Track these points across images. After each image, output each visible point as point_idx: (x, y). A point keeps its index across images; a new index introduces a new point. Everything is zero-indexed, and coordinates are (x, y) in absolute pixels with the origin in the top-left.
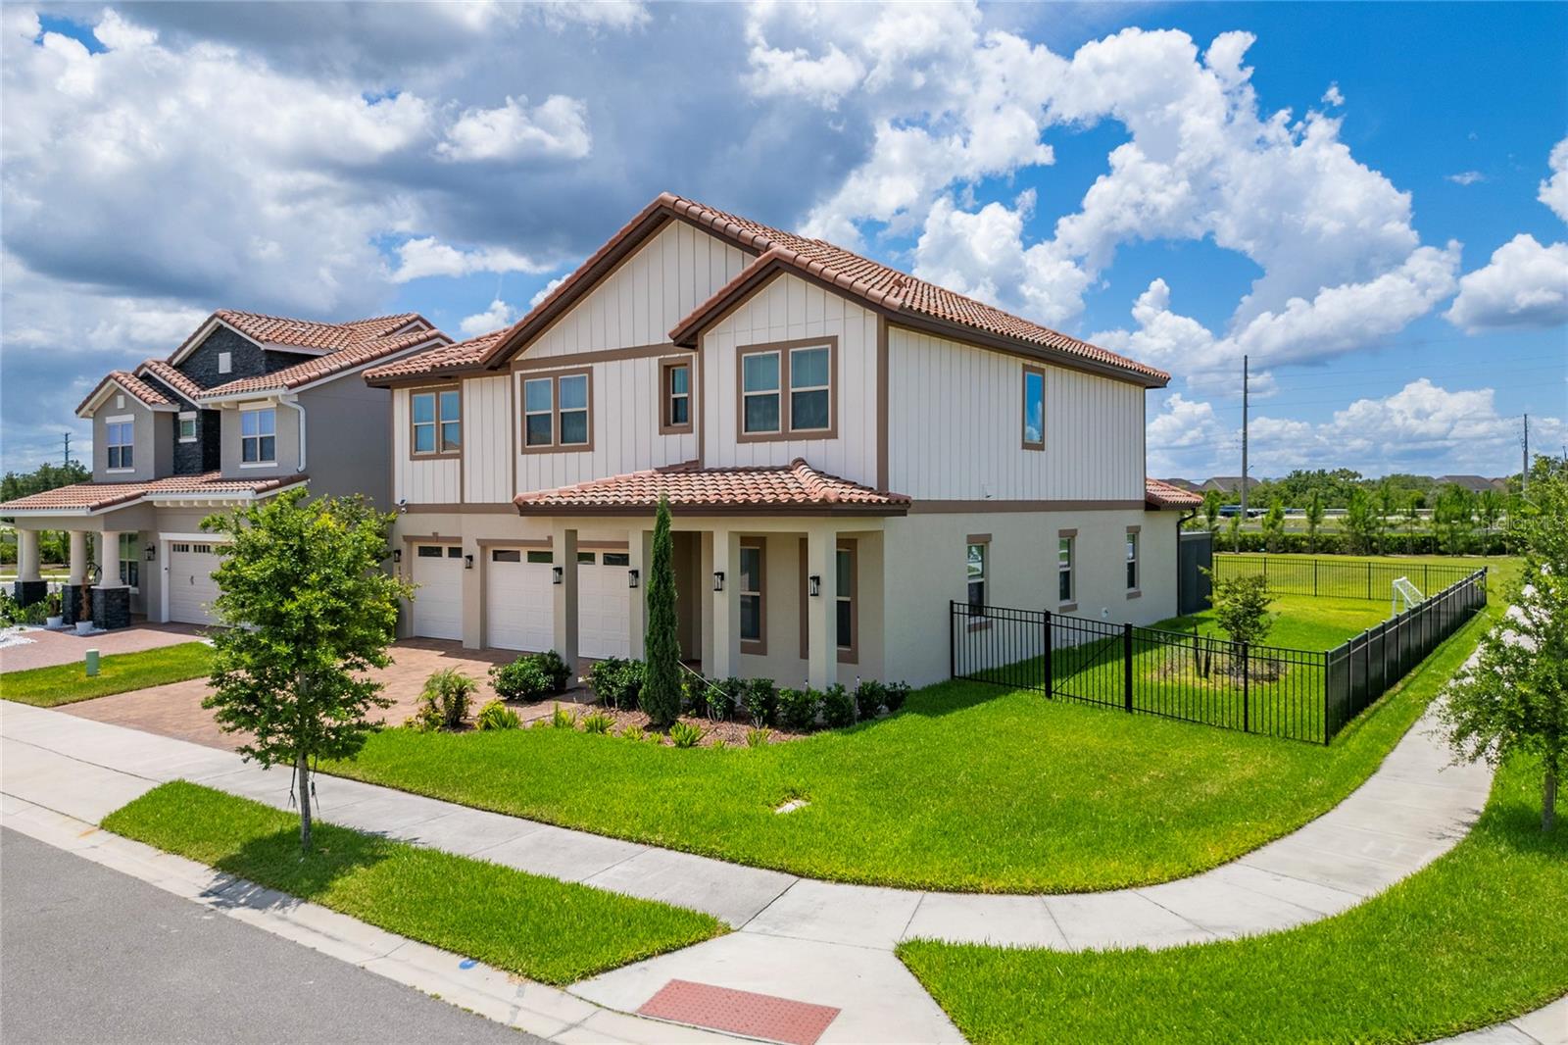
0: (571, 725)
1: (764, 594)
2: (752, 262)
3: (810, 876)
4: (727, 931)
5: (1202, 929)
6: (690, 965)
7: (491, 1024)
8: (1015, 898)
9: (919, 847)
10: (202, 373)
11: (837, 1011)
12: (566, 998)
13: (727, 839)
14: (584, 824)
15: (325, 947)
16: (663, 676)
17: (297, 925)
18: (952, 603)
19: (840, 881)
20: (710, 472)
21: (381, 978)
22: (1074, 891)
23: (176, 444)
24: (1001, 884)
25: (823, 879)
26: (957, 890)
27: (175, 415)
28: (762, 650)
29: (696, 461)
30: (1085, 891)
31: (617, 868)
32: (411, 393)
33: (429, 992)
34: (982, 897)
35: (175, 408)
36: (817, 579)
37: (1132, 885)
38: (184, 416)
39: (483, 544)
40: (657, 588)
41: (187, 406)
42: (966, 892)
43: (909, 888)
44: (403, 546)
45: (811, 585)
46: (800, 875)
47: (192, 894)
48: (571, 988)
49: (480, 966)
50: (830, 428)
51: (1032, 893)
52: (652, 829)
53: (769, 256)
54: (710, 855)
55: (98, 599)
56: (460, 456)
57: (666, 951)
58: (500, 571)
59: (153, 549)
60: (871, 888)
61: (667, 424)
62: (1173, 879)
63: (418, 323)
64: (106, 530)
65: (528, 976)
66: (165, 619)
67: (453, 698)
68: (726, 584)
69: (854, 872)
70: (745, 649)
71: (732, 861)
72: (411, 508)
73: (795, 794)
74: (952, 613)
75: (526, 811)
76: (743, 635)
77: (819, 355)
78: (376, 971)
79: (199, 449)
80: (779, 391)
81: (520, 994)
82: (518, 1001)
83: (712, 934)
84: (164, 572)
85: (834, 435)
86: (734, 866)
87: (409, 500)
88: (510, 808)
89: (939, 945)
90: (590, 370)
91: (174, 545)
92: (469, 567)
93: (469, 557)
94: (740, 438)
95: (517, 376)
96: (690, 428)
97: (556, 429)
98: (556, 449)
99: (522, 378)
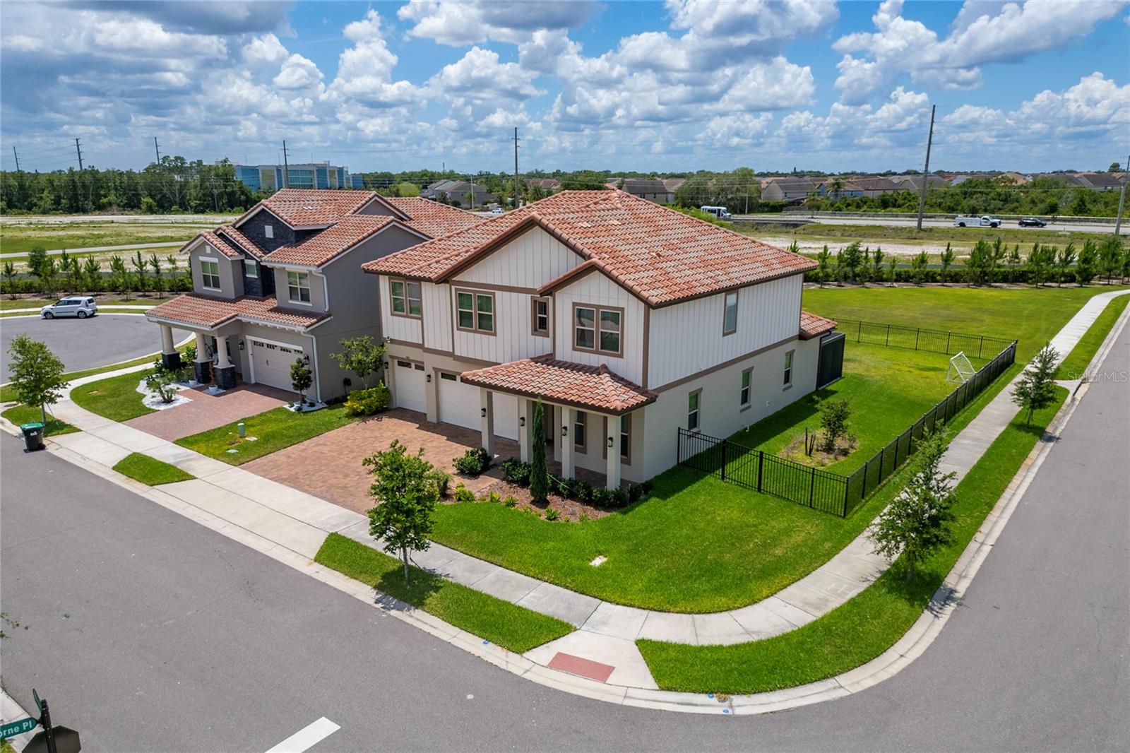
0: (498, 501)
1: (586, 424)
2: (583, 263)
3: (606, 601)
4: (576, 630)
5: (748, 633)
6: (565, 645)
7: (500, 668)
8: (683, 615)
9: (648, 590)
10: (255, 235)
11: (614, 668)
12: (523, 659)
13: (573, 581)
14: (514, 568)
15: (433, 632)
16: (540, 481)
17: (418, 620)
18: (679, 428)
19: (618, 604)
20: (559, 365)
21: (458, 648)
22: (705, 613)
23: (244, 277)
24: (678, 609)
25: (611, 602)
26: (661, 611)
27: (242, 261)
28: (584, 451)
29: (551, 354)
30: (709, 613)
31: (531, 594)
32: (390, 279)
33: (477, 655)
34: (671, 614)
35: (242, 257)
36: (611, 439)
37: (729, 609)
38: (248, 262)
39: (436, 370)
40: (537, 442)
41: (248, 257)
42: (665, 612)
43: (644, 609)
44: (390, 361)
45: (609, 442)
46: (603, 600)
47: (371, 602)
48: (524, 655)
49: (490, 644)
50: (619, 353)
51: (689, 613)
52: (543, 573)
53: (590, 263)
54: (567, 588)
55: (219, 373)
56: (421, 319)
57: (554, 639)
58: (445, 383)
59: (242, 343)
60: (629, 608)
61: (536, 330)
62: (745, 606)
64: (219, 336)
65: (509, 649)
66: (253, 382)
67: (442, 483)
68: (568, 432)
69: (623, 601)
70: (577, 450)
71: (575, 591)
72: (393, 341)
73: (600, 553)
74: (679, 433)
75: (489, 559)
76: (576, 443)
77: (615, 316)
78: (454, 644)
79: (259, 283)
80: (594, 329)
81: (507, 656)
82: (507, 660)
83: (570, 632)
84: (250, 356)
85: (621, 356)
86: (576, 594)
87: (392, 337)
88: (482, 557)
89: (651, 640)
90: (494, 294)
91: (255, 343)
92: (429, 381)
93: (429, 376)
94: (574, 348)
95: (453, 288)
96: (548, 335)
97: (475, 321)
98: (476, 332)
99: (456, 291)
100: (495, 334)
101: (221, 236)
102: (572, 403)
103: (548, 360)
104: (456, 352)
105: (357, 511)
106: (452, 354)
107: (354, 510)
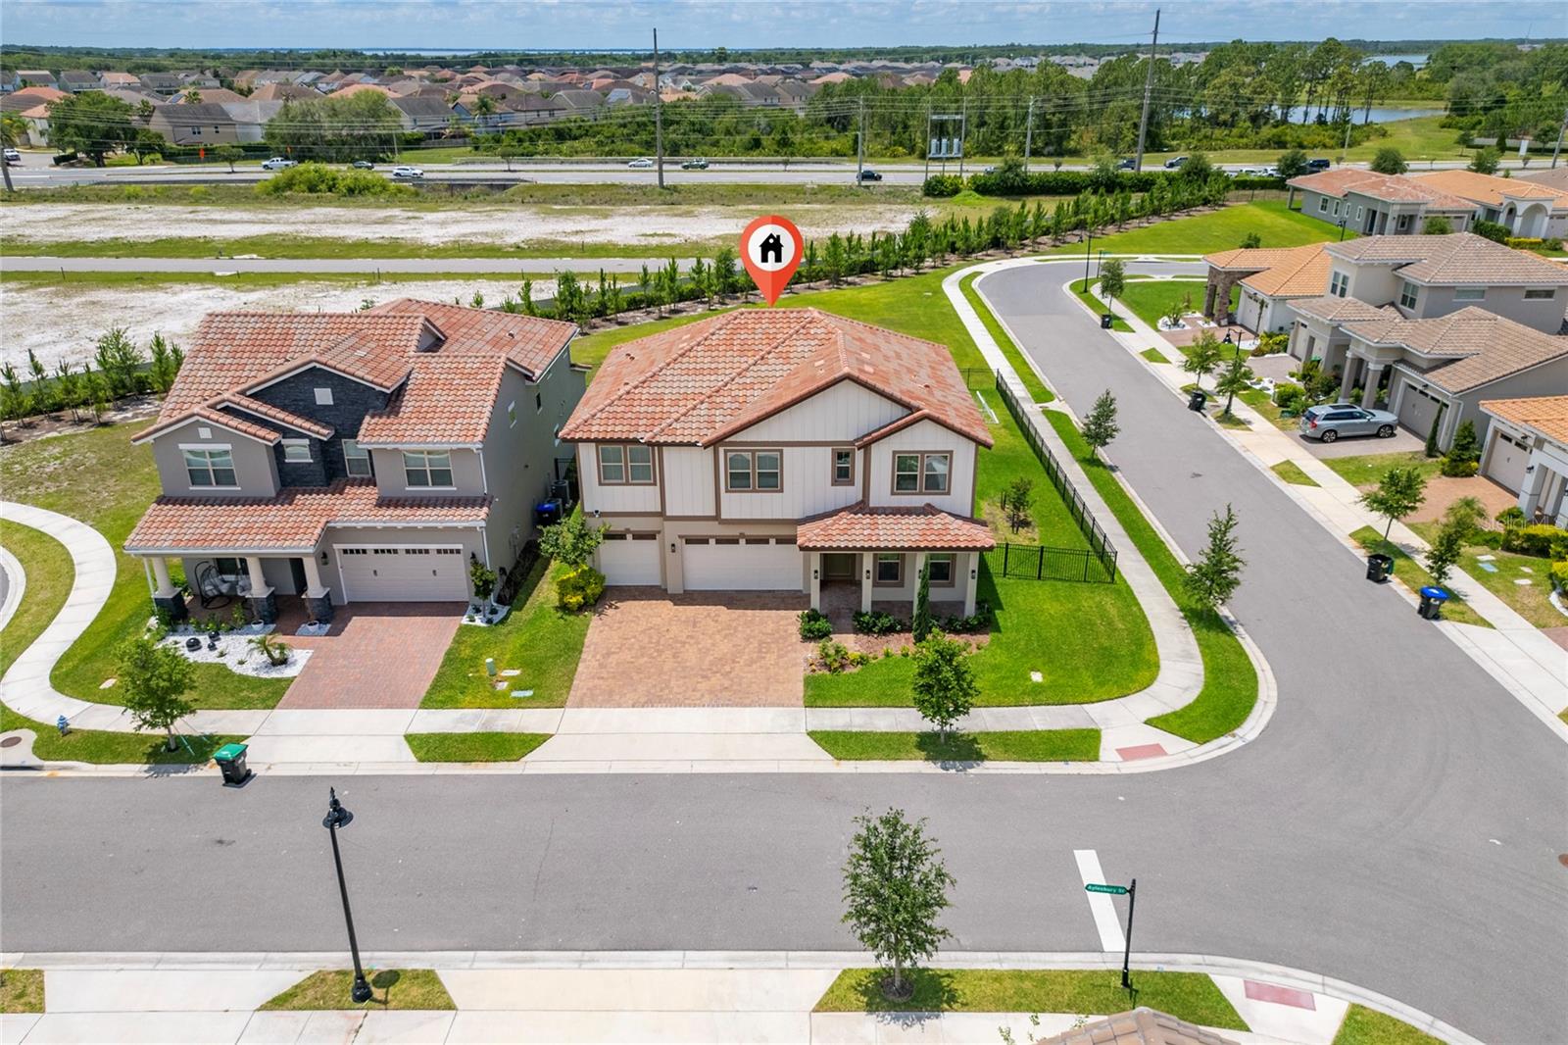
3: (1083, 703)
4: (1100, 731)
10: (295, 402)
11: (1159, 744)
14: (994, 705)
23: (280, 463)
29: (862, 502)
32: (598, 450)
38: (290, 442)
39: (682, 538)
48: (1101, 760)
49: (1070, 763)
50: (946, 491)
53: (920, 415)
54: (1049, 704)
56: (661, 485)
58: (693, 549)
61: (836, 480)
66: (346, 601)
72: (603, 514)
73: (1032, 670)
78: (1049, 773)
79: (318, 468)
80: (918, 473)
81: (1092, 766)
84: (340, 571)
85: (948, 493)
87: (601, 509)
89: (1152, 718)
90: (781, 451)
91: (345, 551)
92: (673, 551)
93: (673, 545)
94: (893, 494)
95: (721, 450)
96: (852, 483)
97: (754, 481)
98: (754, 491)
99: (726, 452)
100: (782, 491)
101: (227, 410)
102: (870, 549)
103: (862, 507)
104: (724, 516)
105: (783, 706)
106: (717, 518)
107: (778, 706)
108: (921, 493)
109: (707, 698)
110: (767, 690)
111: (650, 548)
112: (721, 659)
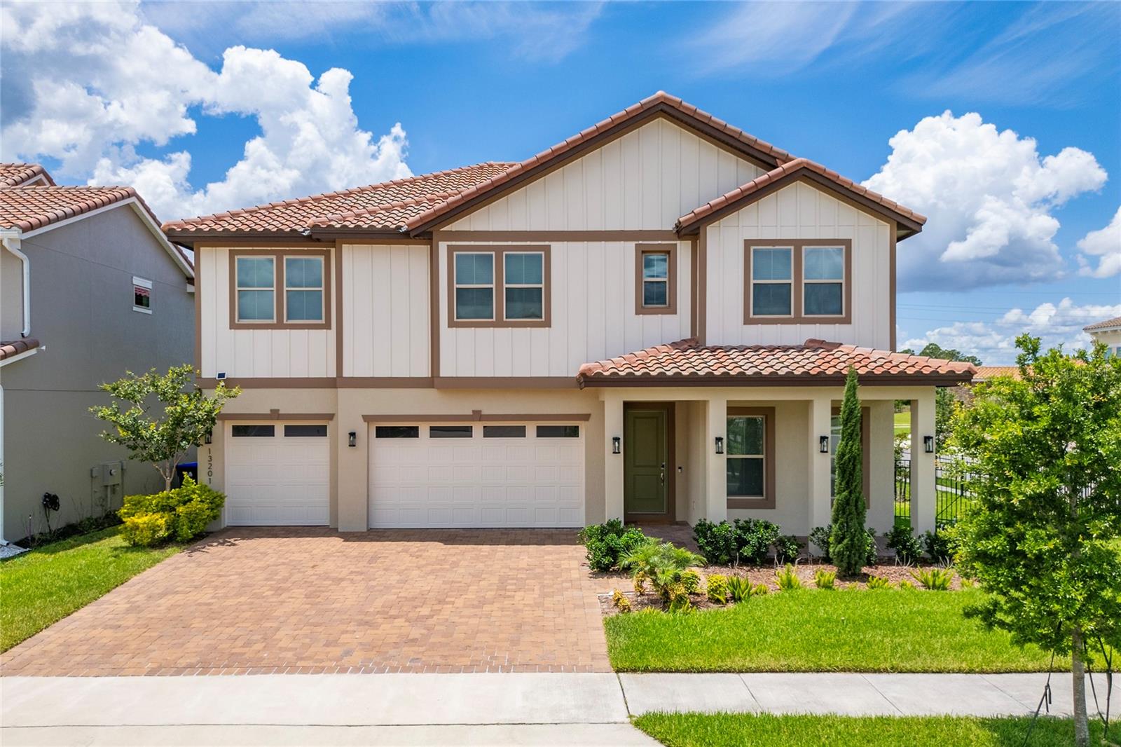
20: (714, 350)
32: (232, 254)
39: (370, 421)
50: (844, 315)
53: (797, 166)
61: (646, 305)
63: (41, 176)
85: (847, 320)
90: (547, 251)
92: (352, 445)
93: (353, 434)
94: (748, 321)
95: (443, 247)
96: (672, 310)
97: (499, 303)
98: (499, 324)
99: (451, 250)
100: (548, 324)
102: (725, 380)
104: (445, 371)
105: (556, 669)
106: (433, 381)
107: (544, 669)
108: (798, 320)
109: (358, 657)
110: (515, 642)
111: (314, 450)
112: (414, 599)
